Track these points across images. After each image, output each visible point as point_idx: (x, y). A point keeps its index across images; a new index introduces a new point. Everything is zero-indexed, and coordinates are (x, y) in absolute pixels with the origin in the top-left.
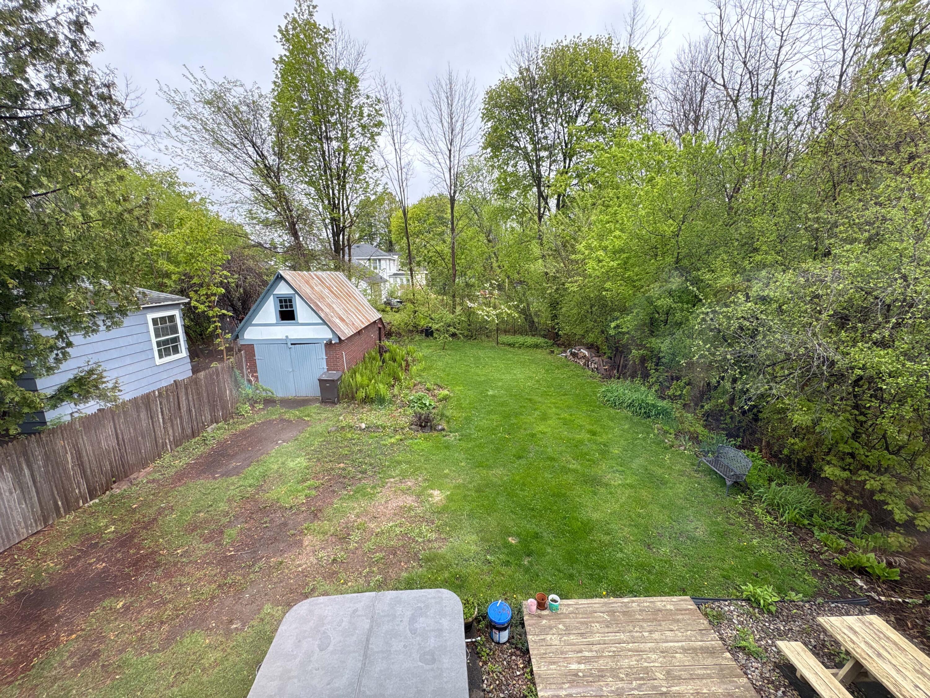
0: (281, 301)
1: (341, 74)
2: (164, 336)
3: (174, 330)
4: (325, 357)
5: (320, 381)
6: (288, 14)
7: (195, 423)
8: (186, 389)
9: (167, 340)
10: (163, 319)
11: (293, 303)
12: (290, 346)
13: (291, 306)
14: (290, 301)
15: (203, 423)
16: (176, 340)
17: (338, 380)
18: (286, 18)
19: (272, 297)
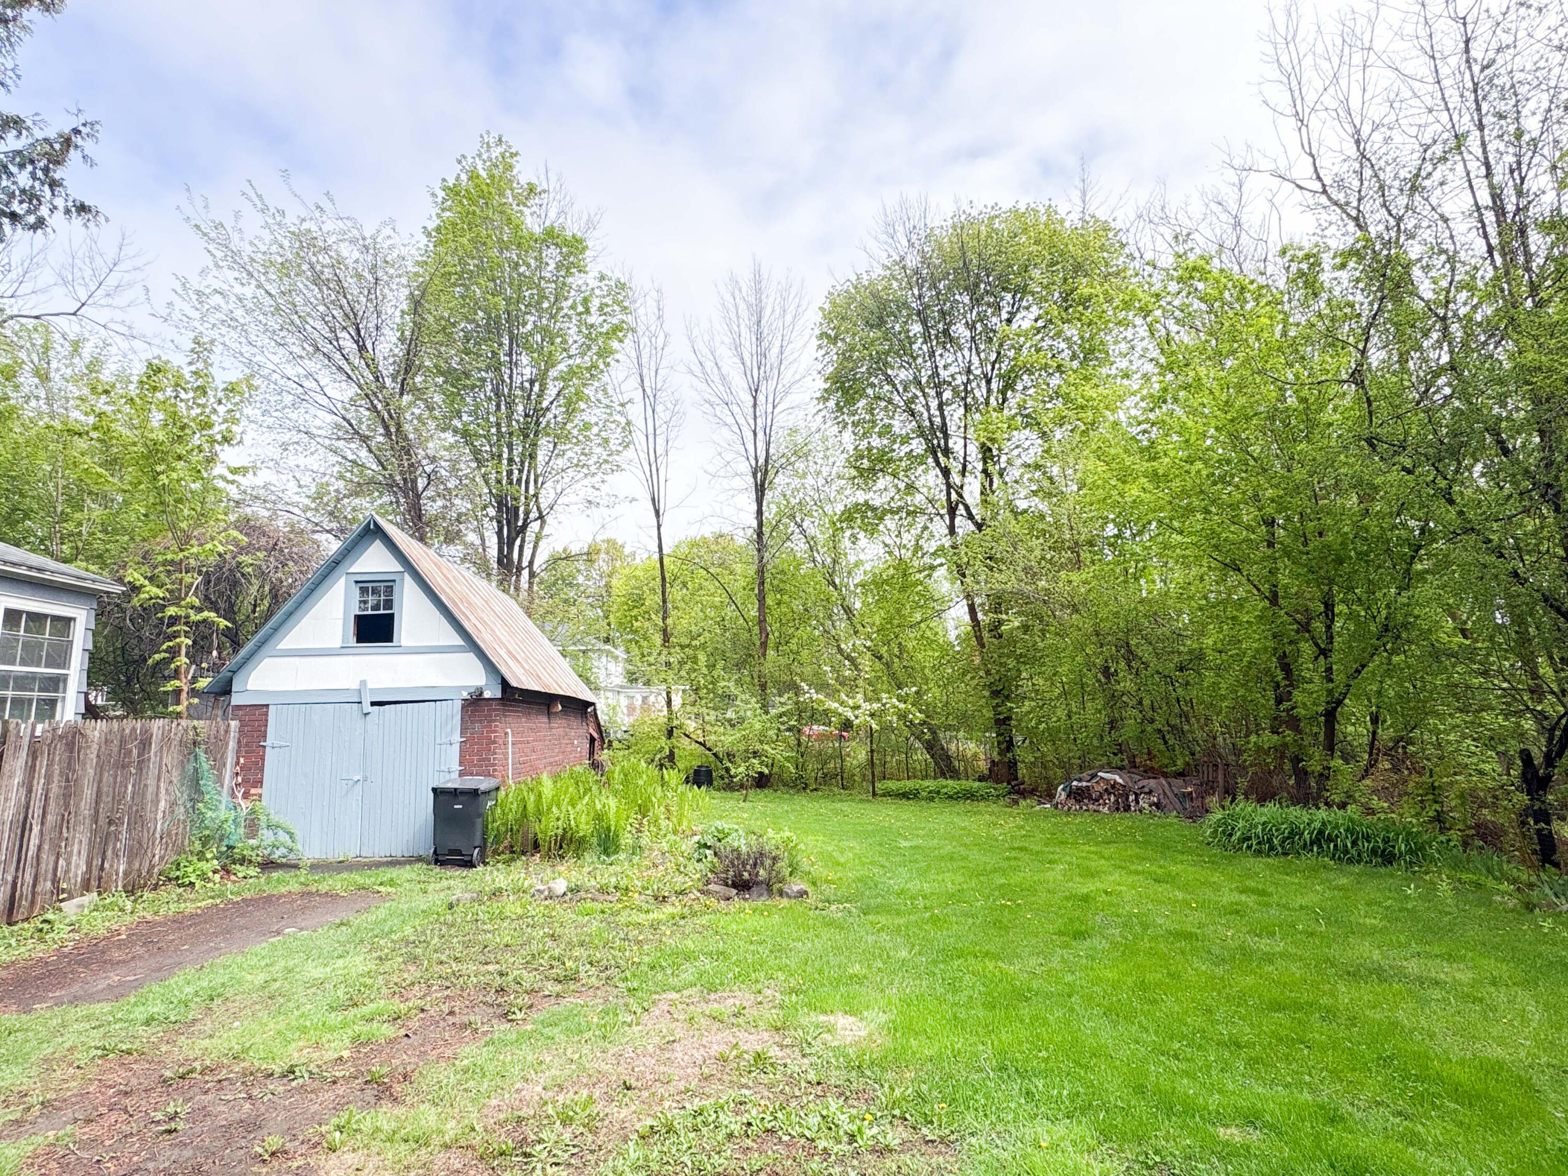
0: (364, 591)
1: (551, 236)
2: (23, 663)
3: (60, 657)
4: (457, 738)
5: (437, 792)
6: (464, 157)
7: (29, 878)
8: (34, 754)
9: (33, 677)
10: (36, 618)
11: (396, 597)
12: (367, 708)
13: (389, 604)
14: (389, 590)
15: (55, 881)
16: (56, 683)
17: (487, 793)
18: (459, 162)
19: (342, 582)
